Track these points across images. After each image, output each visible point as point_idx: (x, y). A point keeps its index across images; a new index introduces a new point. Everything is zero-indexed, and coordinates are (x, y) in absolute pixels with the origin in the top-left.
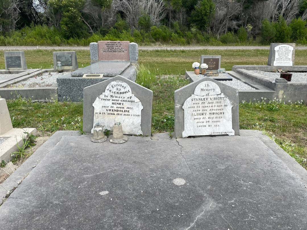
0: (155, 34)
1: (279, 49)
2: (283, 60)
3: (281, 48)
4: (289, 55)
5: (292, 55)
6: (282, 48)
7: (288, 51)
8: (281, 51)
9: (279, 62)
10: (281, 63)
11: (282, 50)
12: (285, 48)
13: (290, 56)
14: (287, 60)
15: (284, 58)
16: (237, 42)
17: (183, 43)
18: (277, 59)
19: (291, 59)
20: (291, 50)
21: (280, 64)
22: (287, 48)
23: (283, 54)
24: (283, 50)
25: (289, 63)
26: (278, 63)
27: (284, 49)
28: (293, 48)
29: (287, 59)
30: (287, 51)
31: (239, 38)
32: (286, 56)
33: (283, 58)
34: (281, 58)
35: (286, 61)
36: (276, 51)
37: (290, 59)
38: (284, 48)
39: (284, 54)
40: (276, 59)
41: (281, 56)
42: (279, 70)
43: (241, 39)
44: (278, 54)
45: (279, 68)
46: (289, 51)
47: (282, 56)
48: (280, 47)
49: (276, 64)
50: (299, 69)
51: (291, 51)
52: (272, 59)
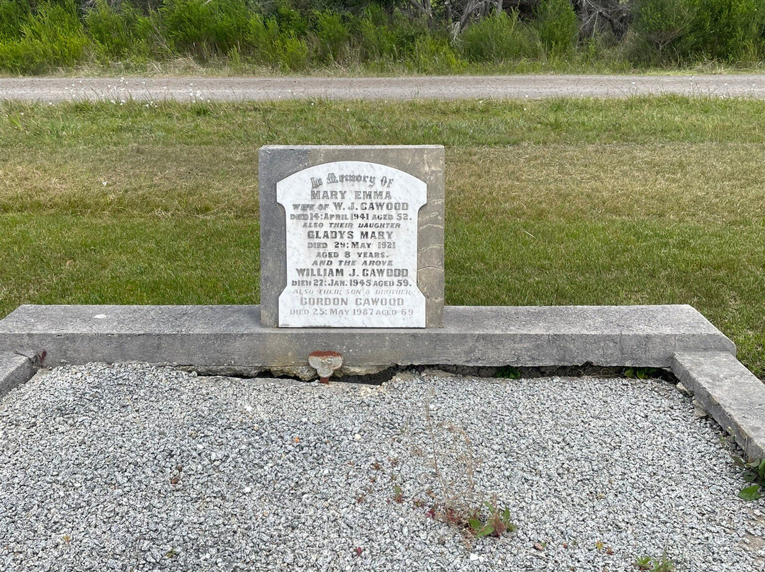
0: (178, 24)
1: (314, 195)
2: (346, 278)
3: (325, 187)
4: (391, 245)
5: (423, 240)
6: (338, 187)
7: (385, 211)
8: (331, 210)
9: (316, 295)
10: (336, 301)
11: (338, 206)
12: (363, 187)
13: (405, 252)
14: (377, 278)
15: (359, 268)
16: (534, 55)
17: (297, 60)
18: (301, 271)
19: (413, 276)
20: (405, 206)
21: (327, 308)
22: (378, 187)
23: (346, 239)
24: (346, 204)
25: (398, 308)
26: (312, 302)
27: (350, 197)
28: (423, 186)
29: (379, 270)
30: (376, 212)
31: (543, 40)
32: (374, 249)
33: (347, 270)
34: (335, 266)
35: (372, 289)
36: (290, 211)
37: (402, 272)
38: (349, 188)
39: (351, 235)
40: (292, 275)
41: (331, 248)
42: (315, 362)
43: (549, 42)
44: (310, 235)
45: (319, 345)
46: (393, 212)
47: (341, 251)
48: (317, 184)
49: (293, 312)
50: (478, 355)
51: (413, 213)
52: (264, 273)
